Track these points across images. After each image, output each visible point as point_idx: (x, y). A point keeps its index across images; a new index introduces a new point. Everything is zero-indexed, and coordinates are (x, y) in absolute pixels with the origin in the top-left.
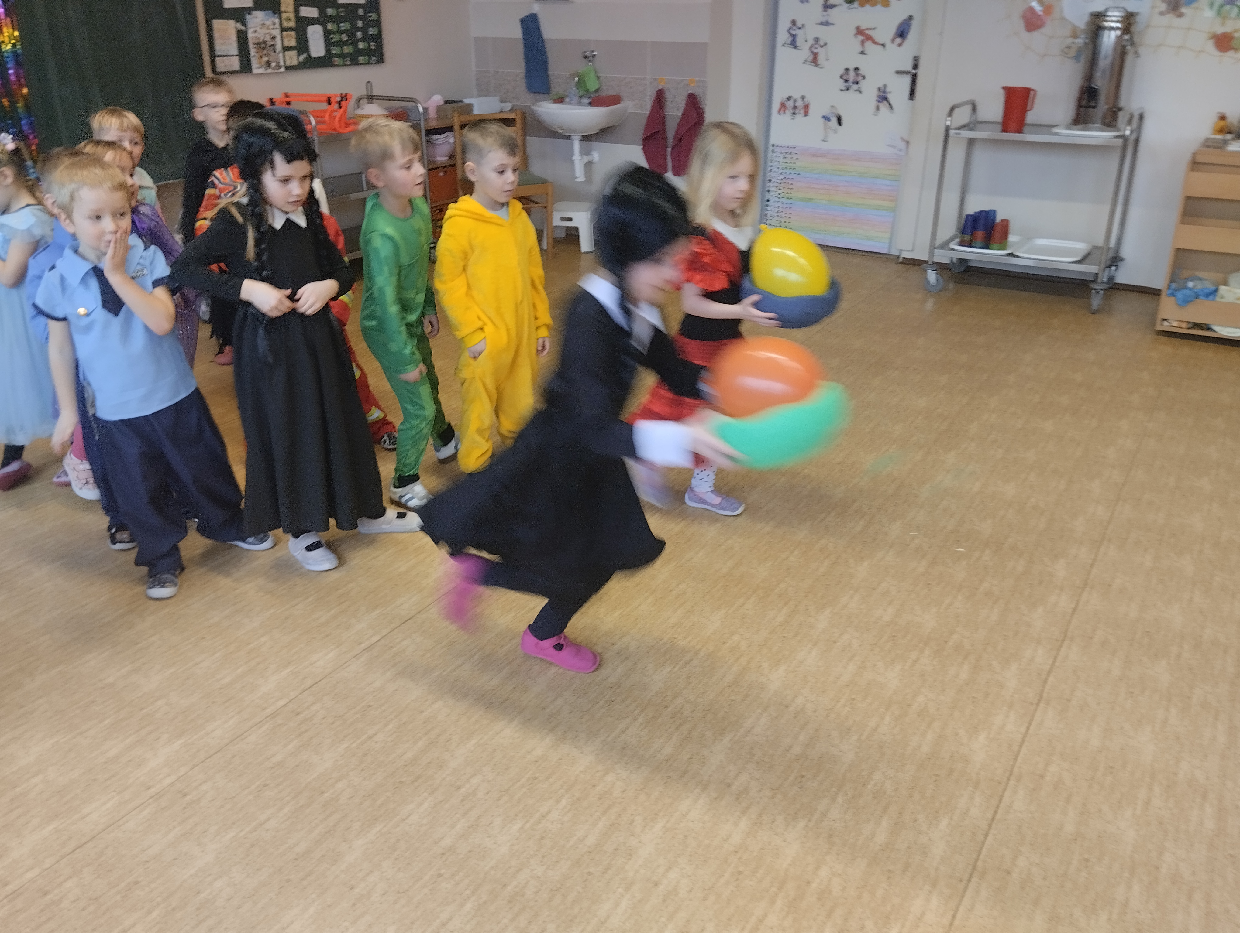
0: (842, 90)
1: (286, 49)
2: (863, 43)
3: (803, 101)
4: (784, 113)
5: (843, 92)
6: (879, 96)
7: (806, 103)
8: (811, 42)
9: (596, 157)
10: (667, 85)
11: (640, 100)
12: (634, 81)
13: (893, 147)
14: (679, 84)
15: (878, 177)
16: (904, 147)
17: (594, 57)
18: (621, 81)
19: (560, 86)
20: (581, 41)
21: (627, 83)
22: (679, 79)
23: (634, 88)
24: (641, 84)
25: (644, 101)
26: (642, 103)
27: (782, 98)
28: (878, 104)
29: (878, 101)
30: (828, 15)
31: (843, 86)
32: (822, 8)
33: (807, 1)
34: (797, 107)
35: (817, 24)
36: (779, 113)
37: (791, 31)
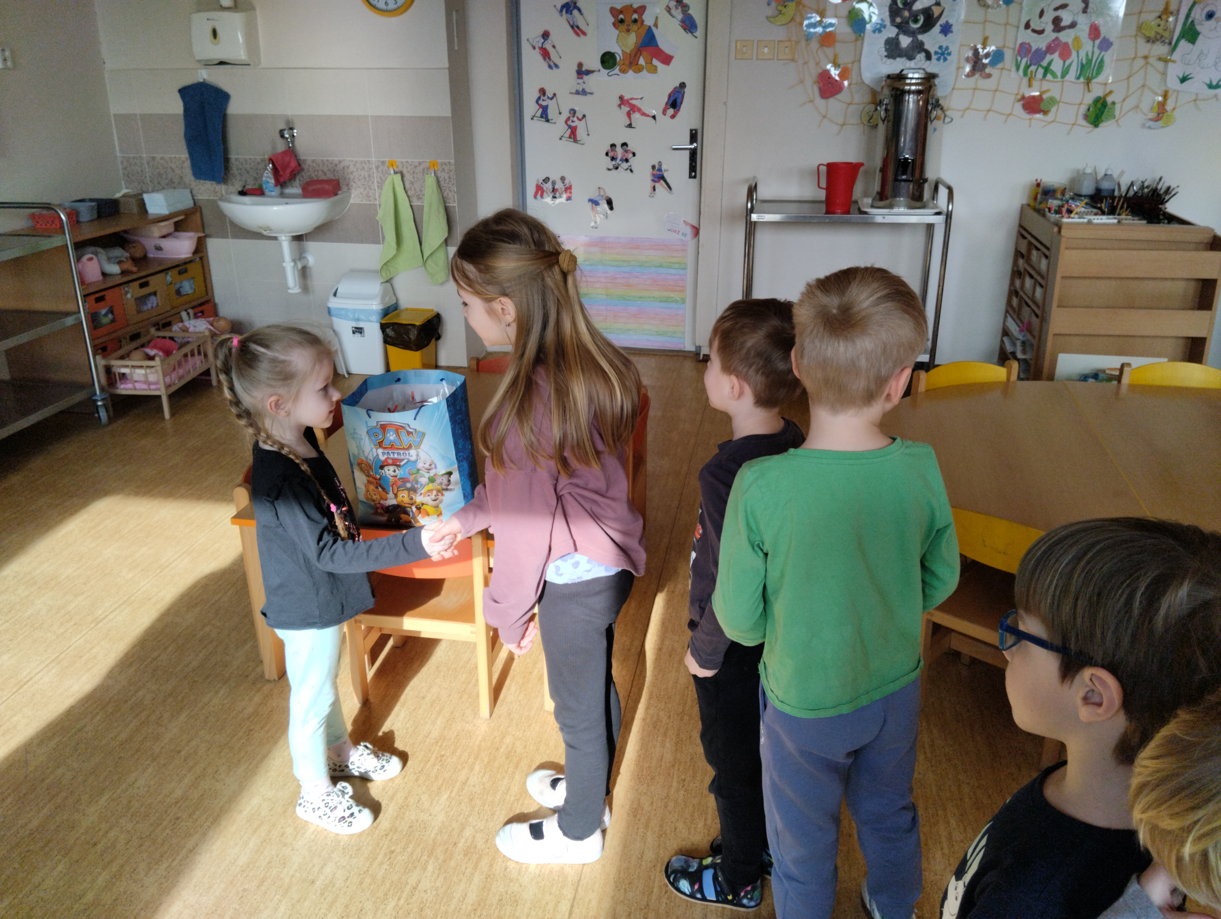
0: (609, 170)
2: (629, 115)
3: (563, 182)
4: (542, 196)
5: (610, 172)
6: (653, 175)
7: (568, 185)
8: (566, 114)
9: (311, 260)
10: (400, 169)
11: (365, 189)
12: (354, 165)
13: (675, 231)
14: (416, 167)
15: (661, 266)
16: (689, 231)
17: (293, 136)
18: (336, 165)
19: (248, 172)
20: (273, 116)
21: (344, 168)
22: (416, 161)
23: (354, 174)
24: (363, 168)
25: (371, 189)
26: (368, 192)
27: (538, 180)
28: (654, 184)
29: (653, 181)
30: (584, 83)
31: (611, 164)
32: (575, 74)
33: (557, 66)
34: (557, 190)
35: (571, 93)
36: (535, 196)
37: (541, 102)
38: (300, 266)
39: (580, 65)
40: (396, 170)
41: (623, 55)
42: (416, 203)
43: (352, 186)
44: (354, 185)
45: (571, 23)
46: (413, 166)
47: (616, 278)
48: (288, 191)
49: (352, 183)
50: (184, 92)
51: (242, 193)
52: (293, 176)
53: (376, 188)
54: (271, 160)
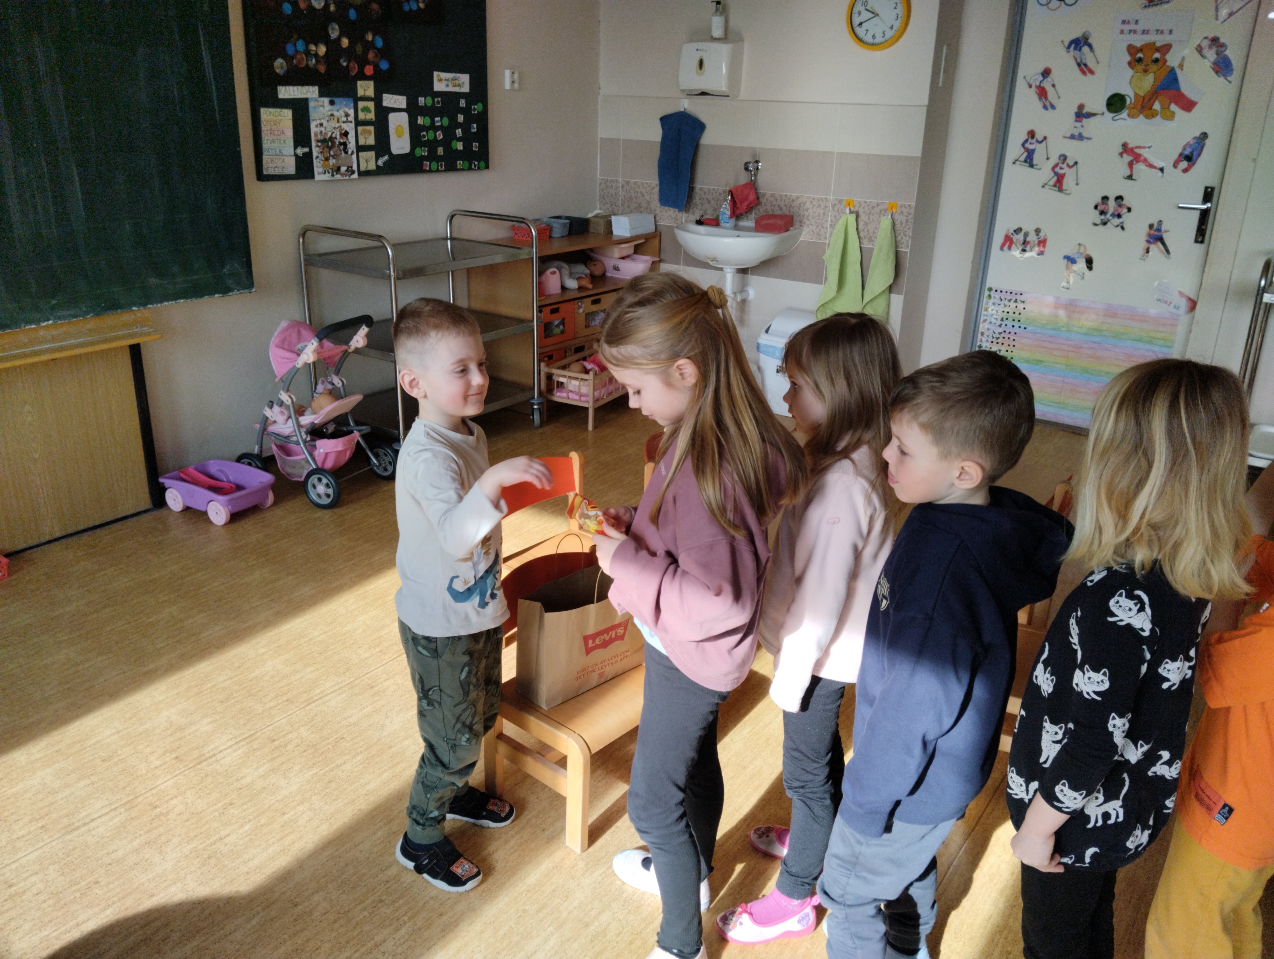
0: (1095, 225)
1: (360, 148)
2: (1131, 165)
3: (1038, 235)
4: (1009, 248)
5: (1096, 227)
6: (1149, 235)
7: (1042, 238)
8: (1054, 160)
9: (752, 293)
10: (857, 209)
11: (818, 226)
12: (811, 202)
13: (1166, 302)
14: (873, 208)
15: (1140, 340)
16: (1183, 304)
17: (757, 169)
18: (793, 201)
19: (709, 203)
20: (742, 148)
21: (800, 204)
22: (875, 201)
23: (810, 211)
24: (820, 206)
25: (823, 227)
26: (820, 230)
27: (1008, 230)
28: (1148, 245)
29: (1148, 241)
30: (1082, 126)
31: (1098, 219)
32: (1073, 117)
33: (1053, 107)
34: (1028, 242)
35: (1065, 137)
36: (1002, 248)
37: (1027, 145)
38: (739, 299)
39: (1081, 107)
40: (852, 209)
41: (1135, 96)
42: (866, 245)
43: (805, 223)
44: (808, 222)
45: (1079, 60)
46: (870, 207)
47: (1081, 348)
48: (743, 223)
49: (805, 220)
50: (665, 120)
51: (699, 222)
52: (749, 210)
53: (829, 226)
54: (731, 192)
